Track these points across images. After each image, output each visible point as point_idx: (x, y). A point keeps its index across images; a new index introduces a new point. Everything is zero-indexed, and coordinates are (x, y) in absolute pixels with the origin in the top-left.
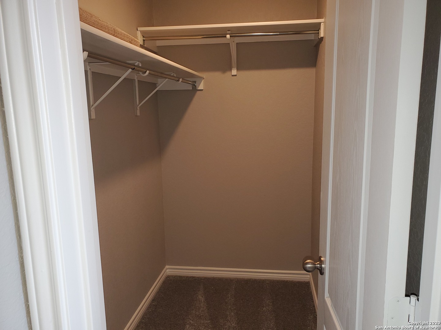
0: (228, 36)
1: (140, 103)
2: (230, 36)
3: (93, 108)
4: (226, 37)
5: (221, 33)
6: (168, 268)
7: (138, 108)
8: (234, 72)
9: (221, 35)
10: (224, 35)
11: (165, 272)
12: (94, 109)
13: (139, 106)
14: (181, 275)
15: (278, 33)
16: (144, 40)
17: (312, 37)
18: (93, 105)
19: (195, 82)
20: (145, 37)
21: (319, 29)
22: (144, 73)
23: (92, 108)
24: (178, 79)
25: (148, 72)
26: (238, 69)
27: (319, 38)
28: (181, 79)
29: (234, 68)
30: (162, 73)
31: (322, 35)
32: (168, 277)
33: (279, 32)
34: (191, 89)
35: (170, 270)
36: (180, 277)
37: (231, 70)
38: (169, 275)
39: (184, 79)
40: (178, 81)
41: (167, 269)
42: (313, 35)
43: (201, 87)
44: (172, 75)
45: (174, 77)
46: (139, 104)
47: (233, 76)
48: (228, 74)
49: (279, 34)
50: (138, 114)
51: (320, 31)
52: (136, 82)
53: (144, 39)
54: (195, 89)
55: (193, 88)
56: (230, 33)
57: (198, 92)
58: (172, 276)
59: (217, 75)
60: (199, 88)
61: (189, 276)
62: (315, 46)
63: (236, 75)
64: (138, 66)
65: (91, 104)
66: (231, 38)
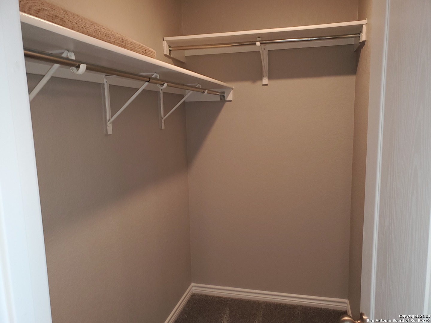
0: (258, 43)
1: (165, 115)
2: (260, 44)
3: (110, 123)
4: (255, 44)
5: (250, 41)
6: (193, 285)
7: (163, 121)
8: (265, 81)
9: (250, 43)
10: (254, 43)
11: (191, 289)
12: (111, 125)
13: (164, 119)
14: (207, 294)
15: (313, 39)
16: (170, 51)
17: (352, 41)
18: (109, 120)
19: (224, 93)
20: (172, 47)
21: (360, 33)
22: (162, 86)
23: (108, 124)
24: (203, 91)
25: (166, 84)
26: (269, 78)
27: (361, 42)
28: (206, 91)
29: (265, 77)
30: (184, 85)
31: (364, 38)
32: (194, 296)
33: (314, 37)
34: (219, 100)
35: (195, 288)
36: (206, 296)
37: (261, 79)
38: (195, 293)
39: (211, 91)
40: (204, 92)
41: (193, 287)
42: (353, 39)
43: (230, 98)
44: (197, 86)
45: (200, 89)
46: (164, 117)
47: (263, 85)
48: (259, 83)
49: (315, 40)
50: (163, 127)
51: (361, 34)
52: (160, 94)
53: (171, 49)
54: (223, 100)
55: (221, 99)
56: (260, 40)
57: (226, 103)
58: (198, 295)
59: (247, 85)
60: (227, 100)
61: (216, 295)
62: (355, 51)
63: (267, 85)
64: (155, 79)
65: (108, 118)
66: (262, 45)
